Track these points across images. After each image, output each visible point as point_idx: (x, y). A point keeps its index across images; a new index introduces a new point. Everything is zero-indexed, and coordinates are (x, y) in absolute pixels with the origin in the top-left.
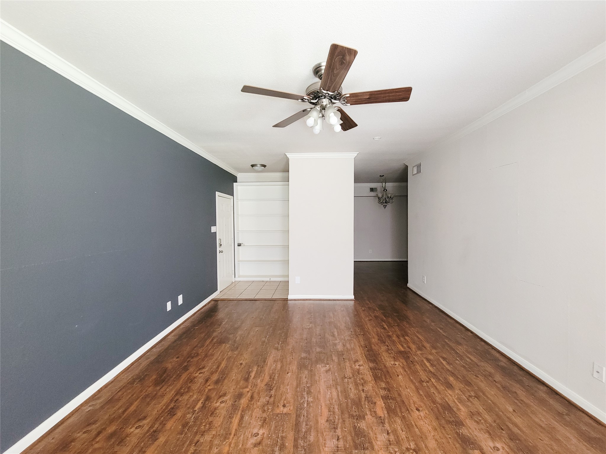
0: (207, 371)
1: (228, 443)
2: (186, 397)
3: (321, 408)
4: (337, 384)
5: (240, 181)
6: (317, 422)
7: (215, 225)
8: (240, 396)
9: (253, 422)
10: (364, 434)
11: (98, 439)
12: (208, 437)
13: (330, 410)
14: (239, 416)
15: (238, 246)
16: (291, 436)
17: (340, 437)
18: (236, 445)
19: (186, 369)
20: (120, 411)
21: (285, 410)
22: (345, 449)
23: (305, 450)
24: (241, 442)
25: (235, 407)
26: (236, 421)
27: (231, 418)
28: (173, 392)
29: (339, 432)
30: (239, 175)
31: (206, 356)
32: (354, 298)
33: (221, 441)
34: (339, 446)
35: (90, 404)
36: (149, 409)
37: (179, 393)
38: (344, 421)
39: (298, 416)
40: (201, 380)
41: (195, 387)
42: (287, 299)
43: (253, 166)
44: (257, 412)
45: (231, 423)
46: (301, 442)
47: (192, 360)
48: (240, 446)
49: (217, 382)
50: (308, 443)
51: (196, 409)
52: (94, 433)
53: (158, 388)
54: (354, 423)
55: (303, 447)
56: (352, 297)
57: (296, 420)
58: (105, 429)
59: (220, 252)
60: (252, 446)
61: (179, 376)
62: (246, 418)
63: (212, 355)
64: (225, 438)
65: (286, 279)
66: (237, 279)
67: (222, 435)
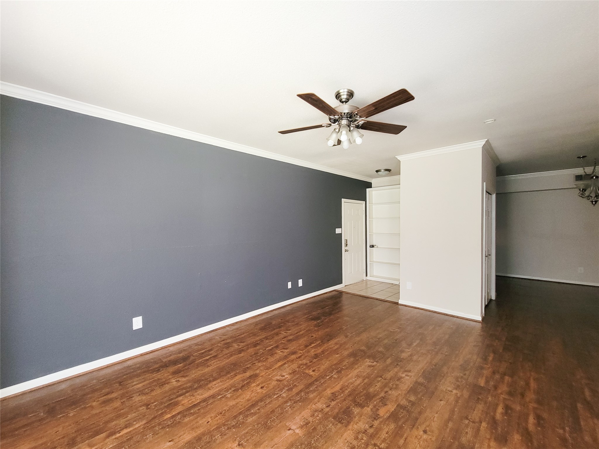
0: (290, 333)
1: (266, 372)
2: (267, 341)
3: (337, 384)
4: (368, 377)
5: (374, 187)
6: (325, 390)
7: (340, 227)
8: (294, 353)
9: (287, 370)
10: (350, 415)
11: (221, 343)
12: (260, 364)
13: (342, 389)
14: (283, 362)
15: (370, 247)
16: (301, 387)
17: (330, 406)
18: (269, 375)
19: (280, 327)
20: (238, 335)
21: (312, 373)
22: (326, 414)
23: (301, 398)
24: (272, 375)
25: (286, 357)
26: (280, 364)
27: (279, 361)
28: (264, 336)
29: (333, 403)
30: (373, 181)
31: (297, 324)
32: (481, 320)
33: (264, 369)
34: (324, 410)
35: (230, 327)
36: (248, 339)
37: (266, 338)
38: (345, 400)
39: (316, 380)
40: (282, 336)
41: (276, 338)
42: (398, 303)
43: (377, 171)
44: (294, 366)
45: (277, 364)
46: (303, 394)
47: (287, 324)
48: (270, 377)
49: (289, 341)
50: (306, 396)
51: (267, 349)
52: (223, 339)
53: (260, 331)
54: (351, 405)
55: (301, 396)
56: (480, 319)
57: (313, 382)
58: (227, 339)
59: (346, 251)
60: (275, 380)
61: (274, 329)
62: (286, 365)
63: (301, 325)
64: (267, 369)
65: (397, 283)
66: (369, 278)
67: (267, 367)
